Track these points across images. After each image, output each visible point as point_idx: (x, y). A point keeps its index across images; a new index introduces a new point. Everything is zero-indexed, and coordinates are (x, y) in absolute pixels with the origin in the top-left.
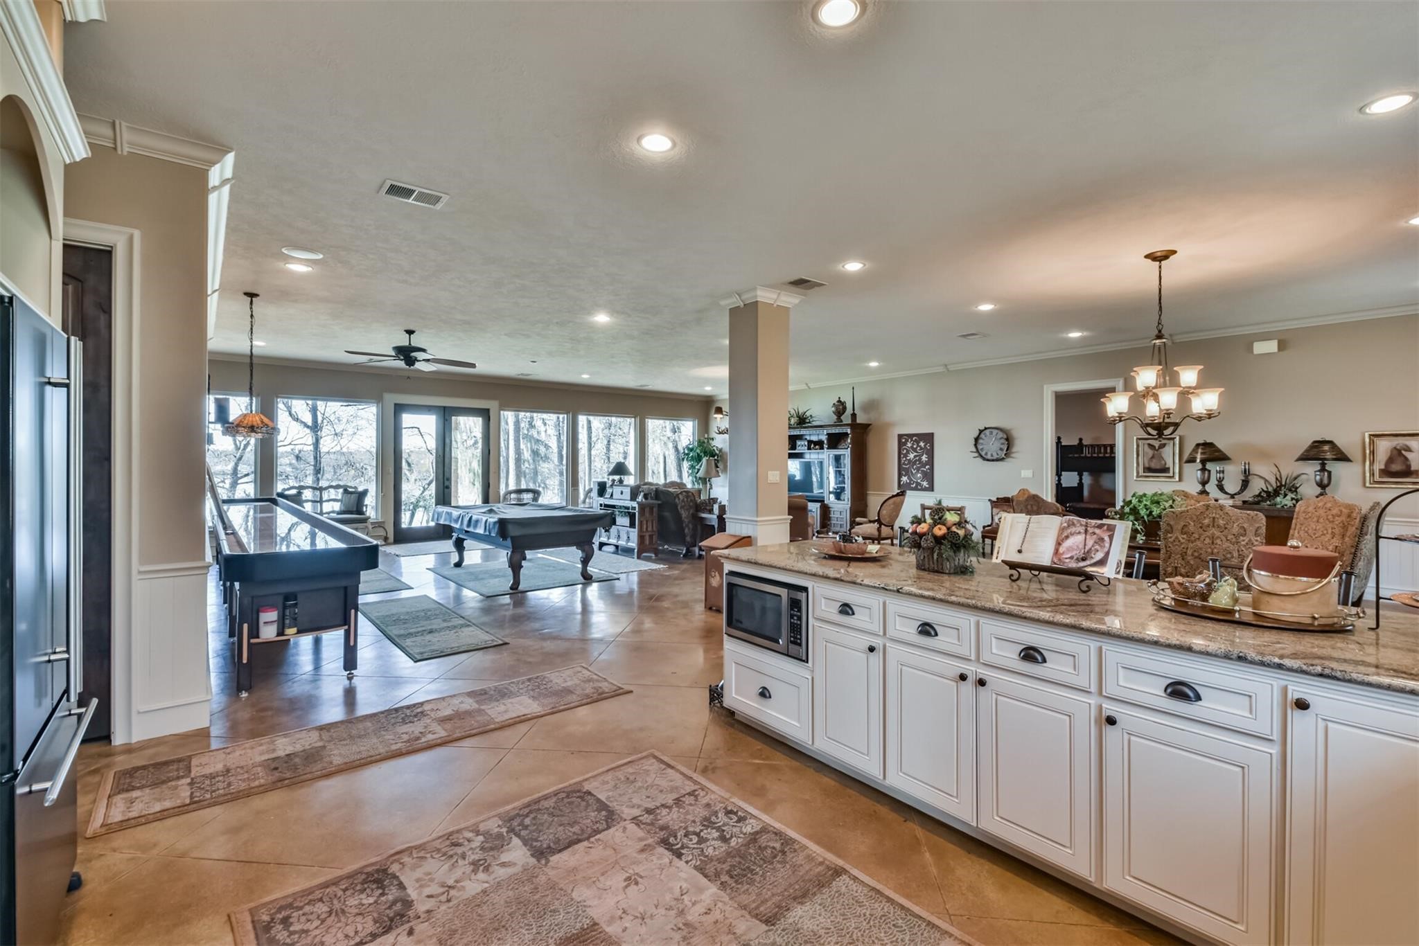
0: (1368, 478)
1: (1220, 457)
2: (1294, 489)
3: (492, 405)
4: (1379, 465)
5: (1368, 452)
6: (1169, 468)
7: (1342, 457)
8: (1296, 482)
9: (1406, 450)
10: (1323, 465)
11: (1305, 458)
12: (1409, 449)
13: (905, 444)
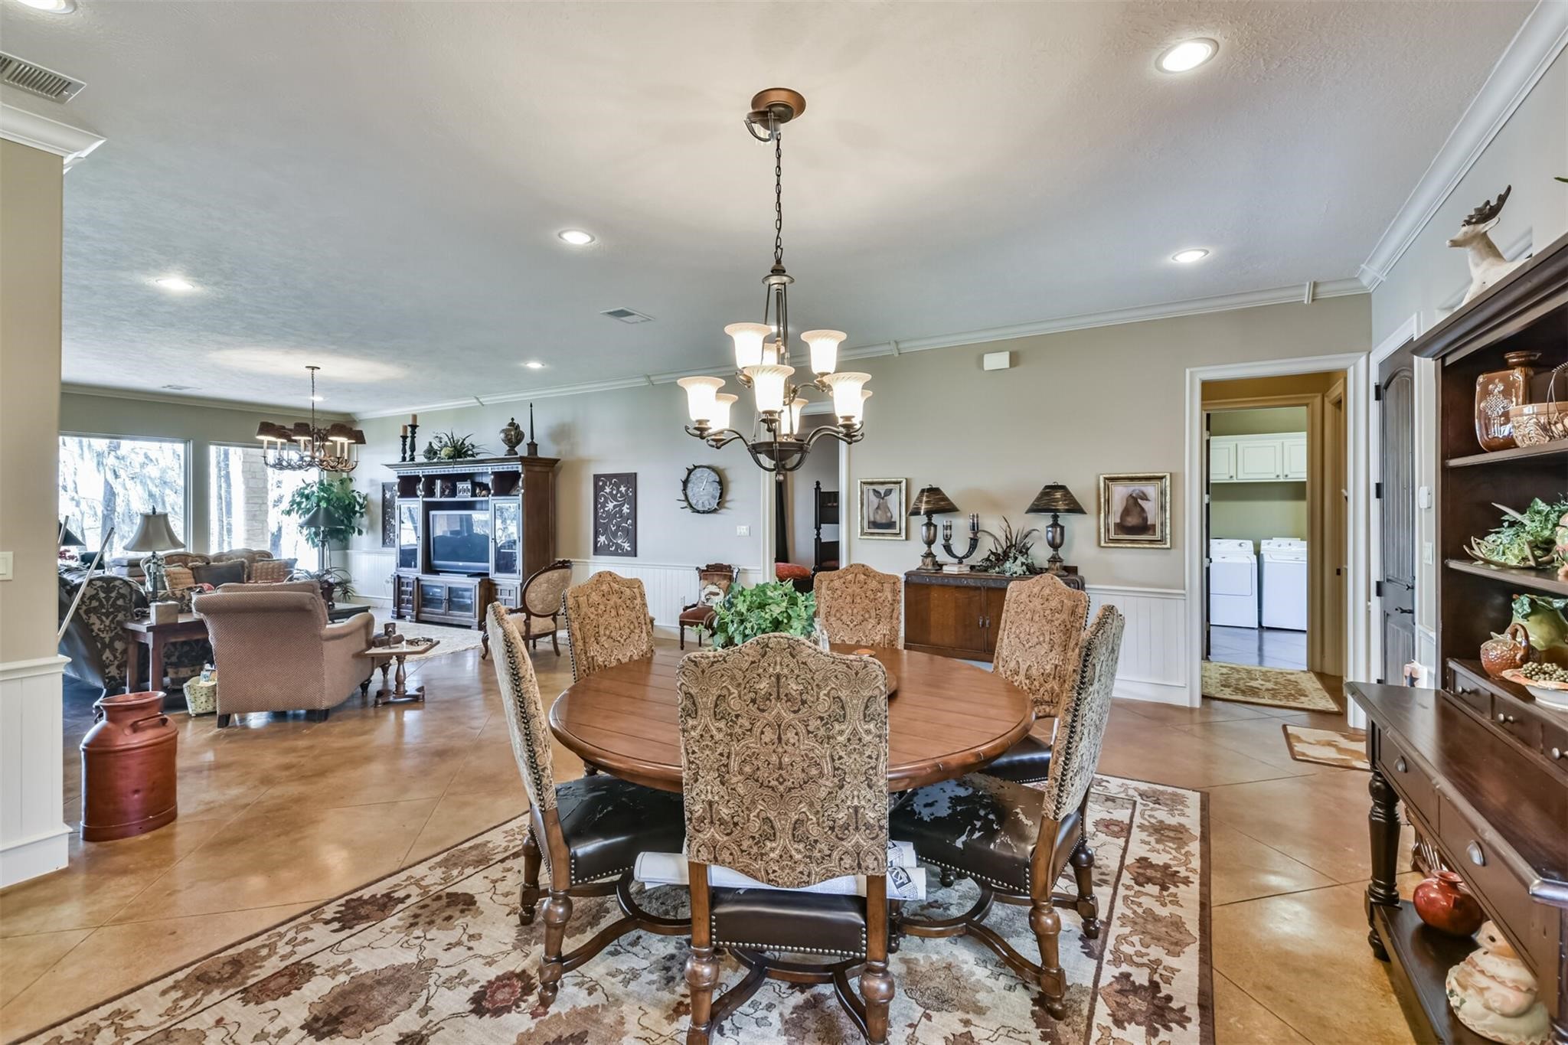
0: (1102, 535)
1: (948, 508)
2: (1024, 551)
4: (1115, 518)
5: (1102, 500)
6: (895, 522)
7: (1076, 509)
8: (1026, 540)
9: (1142, 499)
10: (1055, 518)
11: (1036, 509)
12: (1145, 498)
13: (603, 488)
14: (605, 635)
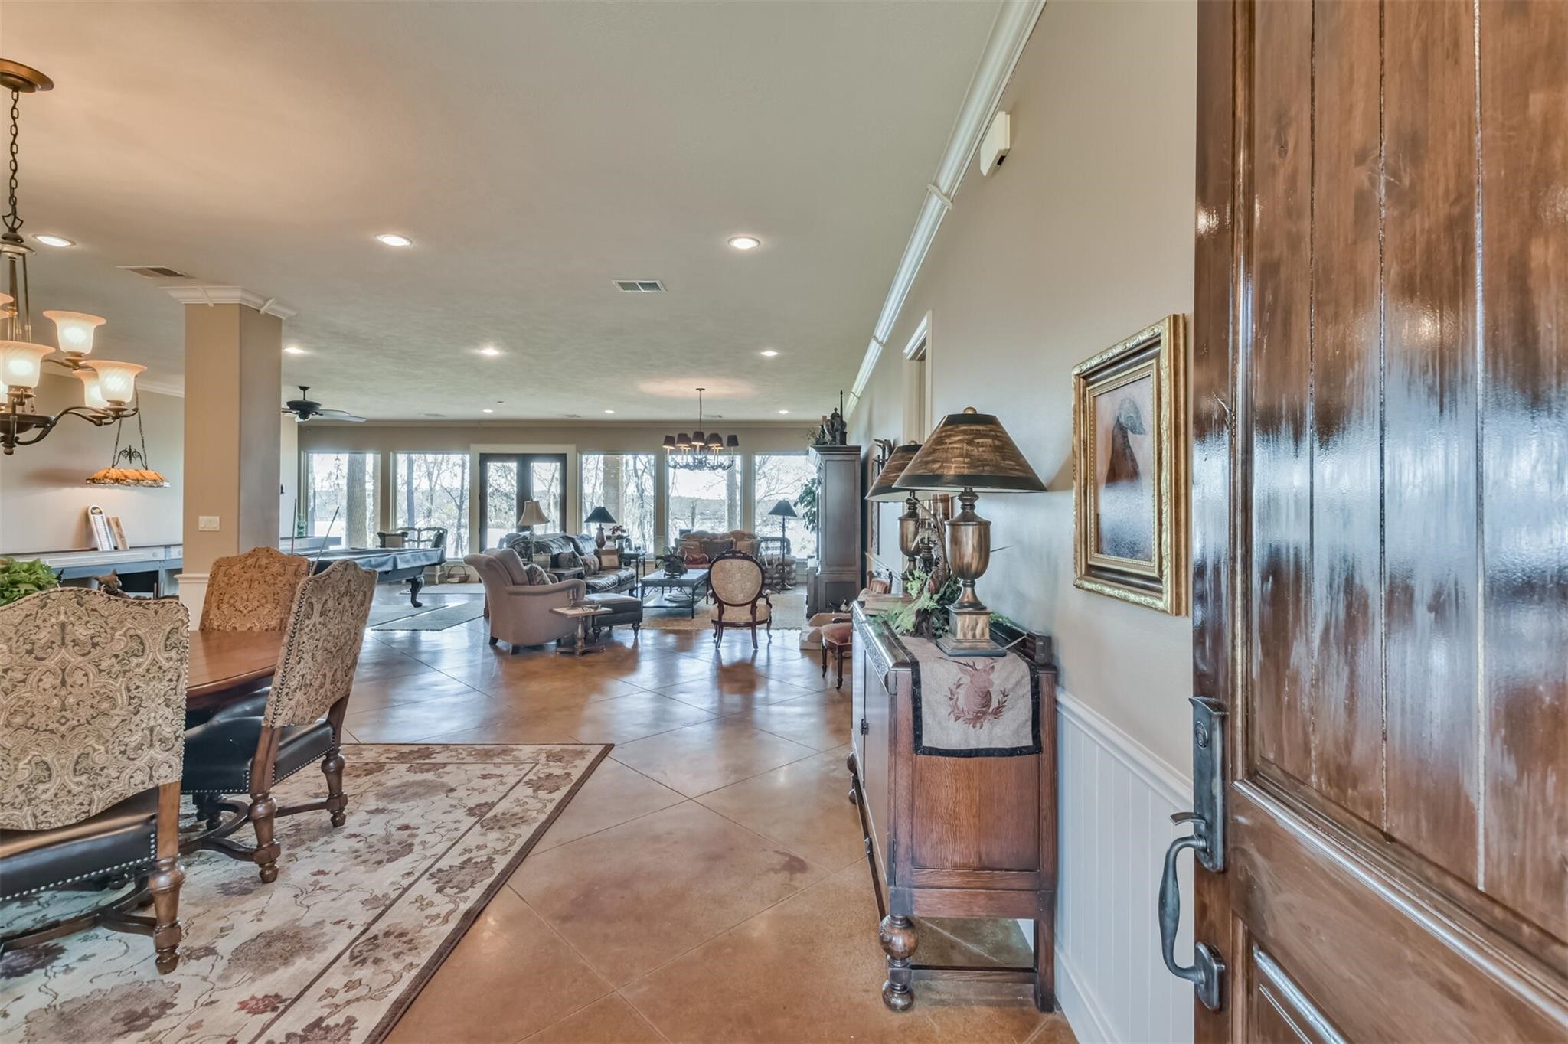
3: (568, 449)
14: (228, 602)
